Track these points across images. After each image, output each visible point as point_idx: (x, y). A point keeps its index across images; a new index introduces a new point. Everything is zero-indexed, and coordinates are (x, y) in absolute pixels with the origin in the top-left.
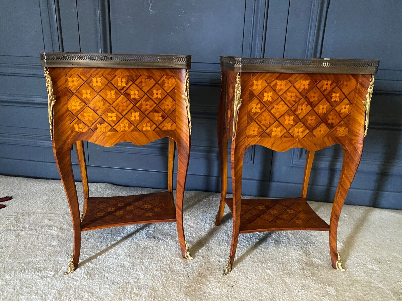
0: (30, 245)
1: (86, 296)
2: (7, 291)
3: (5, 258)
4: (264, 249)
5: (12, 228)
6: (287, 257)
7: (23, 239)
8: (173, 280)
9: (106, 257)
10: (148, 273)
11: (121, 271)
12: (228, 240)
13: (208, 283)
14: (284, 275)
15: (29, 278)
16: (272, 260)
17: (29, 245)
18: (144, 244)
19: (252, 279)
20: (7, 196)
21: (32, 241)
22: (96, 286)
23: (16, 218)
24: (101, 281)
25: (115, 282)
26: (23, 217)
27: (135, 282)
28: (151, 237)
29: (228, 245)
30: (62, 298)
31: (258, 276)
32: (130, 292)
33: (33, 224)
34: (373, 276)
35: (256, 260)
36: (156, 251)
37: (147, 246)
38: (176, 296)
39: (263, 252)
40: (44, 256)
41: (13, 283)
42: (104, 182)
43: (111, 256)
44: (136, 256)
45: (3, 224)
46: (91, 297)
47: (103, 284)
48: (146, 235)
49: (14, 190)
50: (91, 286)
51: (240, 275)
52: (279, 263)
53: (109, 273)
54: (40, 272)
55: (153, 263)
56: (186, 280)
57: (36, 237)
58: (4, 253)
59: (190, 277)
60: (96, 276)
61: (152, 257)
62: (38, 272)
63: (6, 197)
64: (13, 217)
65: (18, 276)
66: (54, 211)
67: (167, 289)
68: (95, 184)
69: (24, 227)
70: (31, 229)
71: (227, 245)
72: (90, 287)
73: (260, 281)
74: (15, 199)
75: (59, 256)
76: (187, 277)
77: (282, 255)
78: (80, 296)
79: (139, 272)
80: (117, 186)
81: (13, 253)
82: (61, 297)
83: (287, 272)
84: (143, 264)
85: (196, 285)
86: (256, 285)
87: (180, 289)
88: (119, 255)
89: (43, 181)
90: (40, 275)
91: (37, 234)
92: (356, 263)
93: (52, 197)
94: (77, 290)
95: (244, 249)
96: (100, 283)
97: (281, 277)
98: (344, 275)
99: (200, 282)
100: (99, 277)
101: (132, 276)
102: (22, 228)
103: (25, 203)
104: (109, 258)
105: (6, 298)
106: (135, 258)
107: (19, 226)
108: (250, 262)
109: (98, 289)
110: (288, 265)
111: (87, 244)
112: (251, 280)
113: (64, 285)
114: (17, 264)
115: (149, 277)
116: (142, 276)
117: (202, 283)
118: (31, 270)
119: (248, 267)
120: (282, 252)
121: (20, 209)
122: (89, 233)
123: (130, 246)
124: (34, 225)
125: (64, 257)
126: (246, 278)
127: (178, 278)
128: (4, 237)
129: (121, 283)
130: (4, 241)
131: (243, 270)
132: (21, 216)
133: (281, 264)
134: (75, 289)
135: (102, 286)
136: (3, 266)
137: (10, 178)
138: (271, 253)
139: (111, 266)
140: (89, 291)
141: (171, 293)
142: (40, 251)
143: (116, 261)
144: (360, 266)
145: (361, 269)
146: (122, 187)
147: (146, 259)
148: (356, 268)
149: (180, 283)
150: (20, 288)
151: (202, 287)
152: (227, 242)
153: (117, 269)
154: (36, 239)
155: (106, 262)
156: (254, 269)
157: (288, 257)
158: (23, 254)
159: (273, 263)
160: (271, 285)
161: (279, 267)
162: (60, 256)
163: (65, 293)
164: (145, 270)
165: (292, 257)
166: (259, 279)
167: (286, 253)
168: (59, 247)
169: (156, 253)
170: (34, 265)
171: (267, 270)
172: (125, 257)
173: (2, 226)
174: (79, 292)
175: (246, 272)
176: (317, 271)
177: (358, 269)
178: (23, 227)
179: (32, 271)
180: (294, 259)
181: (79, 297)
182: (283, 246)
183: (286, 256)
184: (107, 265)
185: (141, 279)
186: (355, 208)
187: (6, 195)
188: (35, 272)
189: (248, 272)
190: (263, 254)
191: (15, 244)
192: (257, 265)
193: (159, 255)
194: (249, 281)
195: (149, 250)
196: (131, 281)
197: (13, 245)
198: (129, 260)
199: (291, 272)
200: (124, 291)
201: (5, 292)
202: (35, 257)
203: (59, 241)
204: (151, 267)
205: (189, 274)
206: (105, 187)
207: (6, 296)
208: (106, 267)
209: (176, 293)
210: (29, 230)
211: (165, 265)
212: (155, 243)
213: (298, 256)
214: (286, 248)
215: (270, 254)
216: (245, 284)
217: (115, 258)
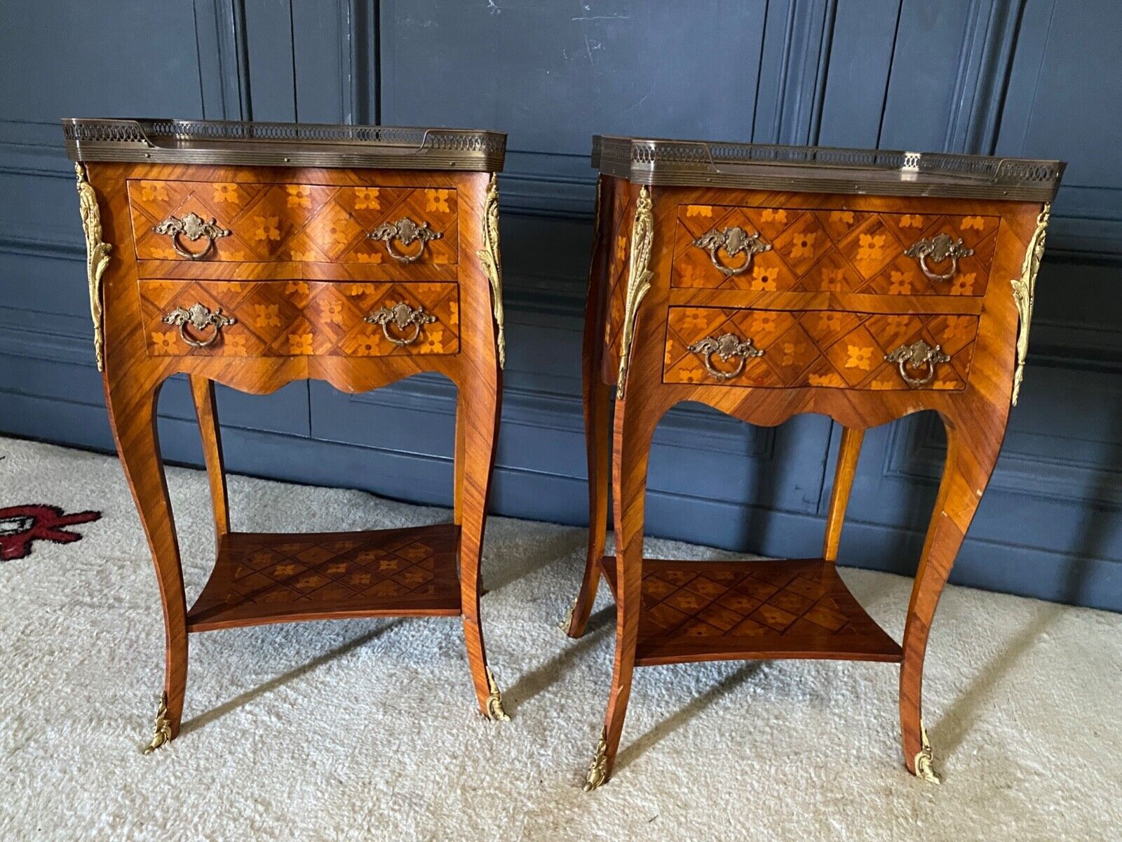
0: (125, 651)
1: (248, 813)
2: (45, 775)
3: (54, 681)
4: (777, 718)
5: (88, 599)
6: (843, 751)
7: (108, 632)
8: (496, 789)
9: (319, 703)
10: (429, 761)
11: (355, 748)
12: (672, 684)
13: (594, 806)
14: (826, 803)
15: (108, 743)
16: (796, 754)
17: (122, 650)
18: (432, 672)
19: (729, 808)
20: (89, 509)
21: (131, 640)
22: (282, 784)
23: (102, 571)
24: (297, 771)
25: (335, 779)
26: (120, 571)
27: (387, 782)
28: (452, 654)
29: (671, 698)
30: (185, 810)
31: (748, 799)
32: (370, 811)
33: (141, 592)
34: (1110, 834)
35: (748, 750)
36: (460, 699)
37: (439, 679)
38: (498, 836)
39: (771, 728)
40: (156, 684)
41: (65, 755)
42: (348, 488)
43: (335, 701)
44: (404, 706)
45: (66, 586)
46: (261, 815)
47: (300, 778)
48: (441, 648)
49: (109, 496)
50: (267, 782)
51: (692, 792)
52: (817, 767)
53: (320, 752)
54: (138, 730)
55: (449, 733)
56: (533, 793)
57: (143, 630)
58: (56, 666)
59: (546, 783)
60: (285, 756)
61: (446, 714)
62: (134, 729)
63: (86, 513)
64: (96, 567)
65: (80, 734)
66: (202, 559)
67: (476, 814)
68: (322, 491)
69: (119, 599)
70: (134, 607)
71: (666, 698)
72: (263, 786)
73: (750, 816)
74: (107, 519)
75: (196, 688)
76: (538, 783)
77: (828, 743)
78: (234, 810)
79: (403, 755)
80: (384, 501)
81: (79, 670)
82: (182, 806)
83: (839, 796)
84: (419, 733)
85: (559, 810)
86: (739, 827)
87: (513, 817)
88: (357, 700)
89: (188, 472)
90: (138, 738)
91: (149, 621)
92: (1060, 789)
93: (203, 520)
94: (227, 791)
95: (717, 713)
96: (294, 778)
97: (816, 811)
98: (1016, 821)
99: (575, 801)
100: (293, 758)
101: (384, 766)
102: (111, 601)
103: (132, 531)
104: (327, 705)
105: (39, 794)
106: (400, 713)
107: (106, 595)
108: (730, 756)
109: (285, 795)
110: (845, 775)
111: (275, 659)
112: (725, 810)
113: (194, 773)
114: (84, 703)
115: (429, 773)
116: (411, 768)
117: (579, 807)
118: (116, 720)
119: (722, 770)
120: (831, 733)
121: (116, 549)
122: (285, 629)
123: (391, 676)
124: (144, 595)
125: (209, 692)
126: (710, 803)
127: (511, 782)
128: (62, 624)
129: (350, 782)
130: (60, 633)
131: (706, 777)
132: (116, 568)
133: (823, 771)
134: (222, 787)
135: (298, 788)
136: (47, 704)
137: (105, 461)
138: (797, 732)
139: (330, 730)
140: (260, 795)
141: (486, 828)
142: (147, 670)
143: (347, 717)
144: (1072, 798)
145: (1072, 807)
146: (395, 504)
147: (430, 719)
148: (1058, 804)
149: (516, 800)
150: (80, 769)
151: (576, 817)
152: (667, 690)
153: (346, 741)
154: (143, 635)
155: (319, 717)
156: (739, 777)
157: (846, 748)
158: (103, 676)
159: (799, 763)
160: (784, 833)
161: (815, 779)
162: (199, 688)
163: (193, 797)
164: (421, 750)
165: (859, 749)
166: (750, 809)
167: (841, 736)
168: (201, 662)
169: (459, 704)
170: (127, 707)
171: (777, 783)
172: (373, 707)
173: (63, 591)
174: (232, 797)
175: (714, 786)
176: (930, 801)
177: (1063, 809)
178: (115, 599)
179: (118, 726)
180: (864, 759)
181: (229, 812)
182: (834, 714)
183: (839, 745)
184: (320, 727)
185: (406, 776)
186: (1078, 617)
187: (87, 507)
188: (125, 728)
189: (720, 786)
190: (772, 735)
191: (87, 646)
192: (748, 765)
193: (468, 710)
194: (717, 813)
195: (441, 694)
196: (378, 779)
197: (81, 647)
198: (380, 717)
199: (851, 797)
200: (354, 805)
201: (39, 777)
202: (131, 685)
203: (203, 645)
204: (440, 744)
205: (545, 776)
206: (350, 501)
207: (38, 790)
208: (315, 733)
209: (499, 827)
210: (130, 608)
211: (480, 740)
212: (462, 673)
213: (876, 751)
214: (843, 722)
215: (790, 737)
216: (705, 819)
217: (345, 709)
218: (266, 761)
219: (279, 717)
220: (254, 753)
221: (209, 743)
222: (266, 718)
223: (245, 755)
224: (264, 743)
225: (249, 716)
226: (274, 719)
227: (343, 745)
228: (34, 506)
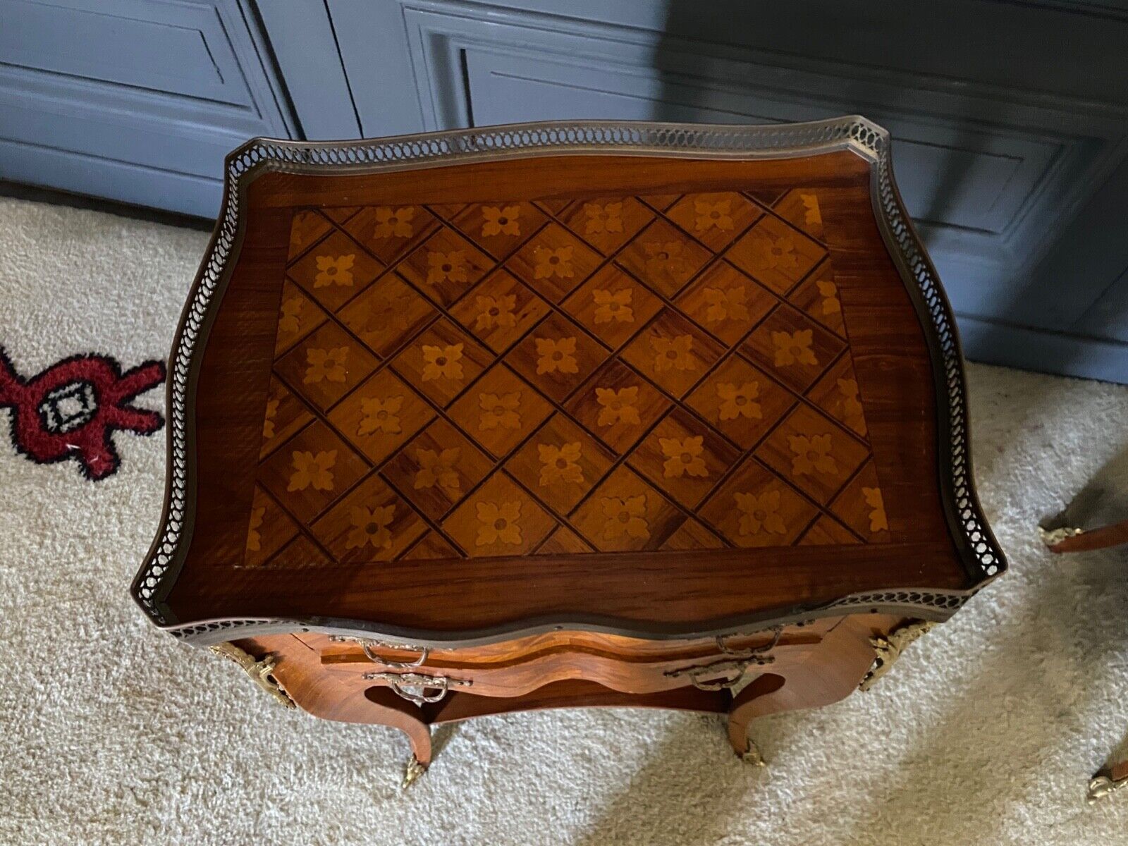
53: (555, 791)
54: (363, 772)
90: (368, 785)
136: (257, 739)
172: (590, 717)
179: (342, 770)
188: (350, 773)
198: (601, 733)
217: (561, 721)
218: (505, 810)
219: (497, 739)
220: (490, 798)
221: (441, 786)
222: (485, 743)
223: (482, 802)
224: (495, 782)
225: (468, 742)
226: (493, 744)
227: (574, 780)
228: (79, 357)
